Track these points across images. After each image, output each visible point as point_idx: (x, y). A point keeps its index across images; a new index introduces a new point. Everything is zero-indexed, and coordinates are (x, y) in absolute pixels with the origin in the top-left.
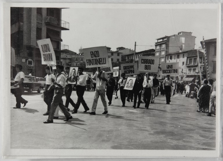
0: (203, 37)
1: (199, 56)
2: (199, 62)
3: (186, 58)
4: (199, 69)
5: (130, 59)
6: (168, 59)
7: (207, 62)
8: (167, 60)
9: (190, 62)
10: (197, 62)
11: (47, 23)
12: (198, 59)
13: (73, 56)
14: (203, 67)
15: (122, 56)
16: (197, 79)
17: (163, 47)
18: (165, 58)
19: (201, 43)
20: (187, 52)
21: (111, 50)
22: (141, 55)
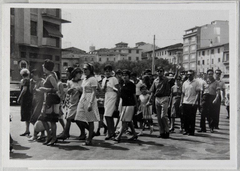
3: (223, 53)
5: (152, 56)
6: (200, 55)
8: (198, 57)
9: (228, 58)
11: (43, 14)
13: (82, 56)
15: (142, 53)
17: (193, 41)
18: (196, 54)
20: (223, 46)
21: (128, 46)
22: (166, 51)
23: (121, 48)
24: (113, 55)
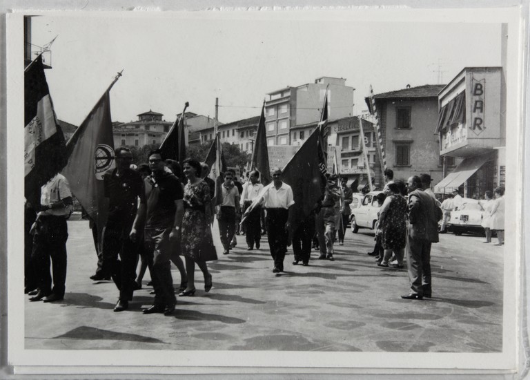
0: (371, 86)
1: (364, 130)
2: (364, 144)
3: (336, 135)
4: (365, 159)
5: (209, 138)
6: (295, 138)
7: (381, 144)
8: (292, 140)
9: (345, 144)
10: (360, 143)
12: (362, 136)
14: (375, 156)
15: (190, 132)
16: (362, 183)
17: (283, 112)
18: (288, 136)
19: (367, 100)
20: (336, 122)
21: (163, 120)
22: (233, 130)
23: (150, 122)
24: (132, 135)
